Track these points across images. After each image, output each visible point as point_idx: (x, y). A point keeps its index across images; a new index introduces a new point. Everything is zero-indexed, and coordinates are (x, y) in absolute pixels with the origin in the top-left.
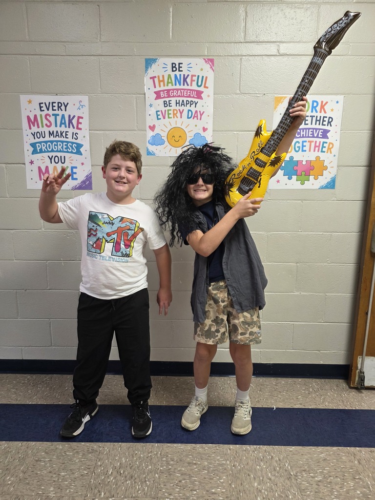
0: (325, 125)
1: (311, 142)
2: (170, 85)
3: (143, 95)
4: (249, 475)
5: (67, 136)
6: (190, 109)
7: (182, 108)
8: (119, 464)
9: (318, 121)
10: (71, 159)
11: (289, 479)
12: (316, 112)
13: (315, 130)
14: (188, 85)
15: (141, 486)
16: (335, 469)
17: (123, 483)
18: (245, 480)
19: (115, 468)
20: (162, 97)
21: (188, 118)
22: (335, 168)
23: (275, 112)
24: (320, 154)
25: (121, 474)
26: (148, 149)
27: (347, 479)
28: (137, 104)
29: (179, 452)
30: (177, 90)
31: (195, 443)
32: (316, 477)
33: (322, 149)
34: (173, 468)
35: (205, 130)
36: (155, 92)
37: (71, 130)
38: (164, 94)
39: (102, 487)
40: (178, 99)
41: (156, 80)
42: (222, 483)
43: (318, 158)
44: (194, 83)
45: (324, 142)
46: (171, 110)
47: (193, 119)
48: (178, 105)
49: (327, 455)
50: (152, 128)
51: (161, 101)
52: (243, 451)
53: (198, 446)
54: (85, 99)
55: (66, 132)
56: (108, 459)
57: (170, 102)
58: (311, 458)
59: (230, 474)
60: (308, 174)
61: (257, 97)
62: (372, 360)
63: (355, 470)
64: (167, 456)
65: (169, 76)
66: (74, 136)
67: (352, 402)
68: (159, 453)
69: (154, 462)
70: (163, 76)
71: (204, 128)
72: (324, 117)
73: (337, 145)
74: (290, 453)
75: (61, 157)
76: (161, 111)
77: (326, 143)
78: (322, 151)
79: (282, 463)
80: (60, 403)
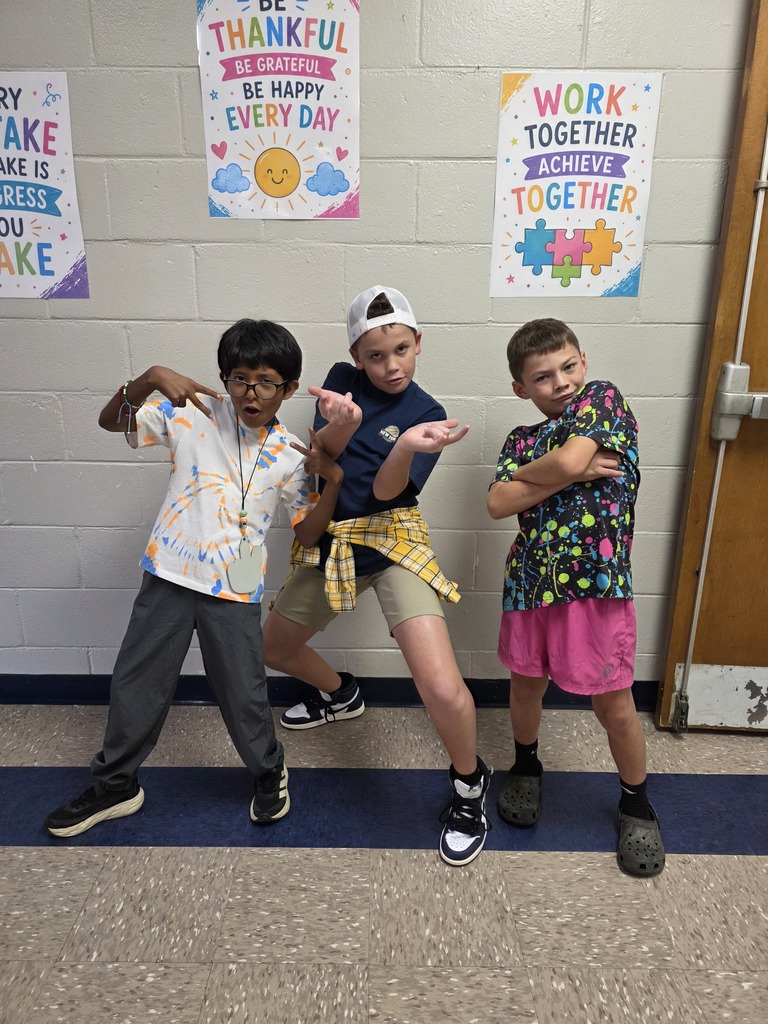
0: (617, 144)
1: (584, 185)
2: (257, 43)
3: (195, 70)
4: (416, 912)
5: (23, 171)
6: (306, 102)
7: (286, 101)
8: (140, 891)
9: (603, 133)
10: (36, 224)
11: (501, 919)
12: (599, 111)
13: (594, 157)
14: (299, 44)
15: (182, 938)
16: (602, 900)
17: (142, 932)
18: (405, 924)
19: (131, 900)
20: (239, 73)
21: (302, 126)
22: (640, 245)
23: (503, 110)
24: (605, 214)
25: (141, 911)
26: (211, 202)
27: (624, 920)
28: (181, 91)
29: (273, 865)
30: (275, 56)
31: (312, 846)
32: (559, 915)
33: (610, 201)
34: (256, 899)
35: (341, 154)
36: (222, 62)
37: (32, 156)
38: (243, 65)
39: (96, 940)
40: (277, 78)
41: (224, 31)
42: (356, 929)
43: (601, 223)
44: (314, 40)
45: (615, 186)
46: (260, 106)
47: (314, 127)
48: (277, 93)
49: (589, 868)
50: (220, 150)
51: (237, 85)
52: (410, 862)
53: (318, 851)
54: (60, 80)
55: (21, 160)
56: (119, 880)
57: (259, 86)
58: (554, 877)
59: (376, 911)
60: (578, 263)
61: (461, 73)
62: (707, 672)
63: (645, 900)
64: (247, 874)
65: (255, 21)
66: (40, 171)
67: (659, 759)
68: (232, 867)
69: (217, 887)
70: (240, 22)
71: (339, 149)
72: (617, 125)
73: (644, 191)
74: (511, 865)
75: (12, 219)
76: (239, 108)
77: (620, 187)
78: (610, 208)
79: (491, 885)
80: (36, 764)
